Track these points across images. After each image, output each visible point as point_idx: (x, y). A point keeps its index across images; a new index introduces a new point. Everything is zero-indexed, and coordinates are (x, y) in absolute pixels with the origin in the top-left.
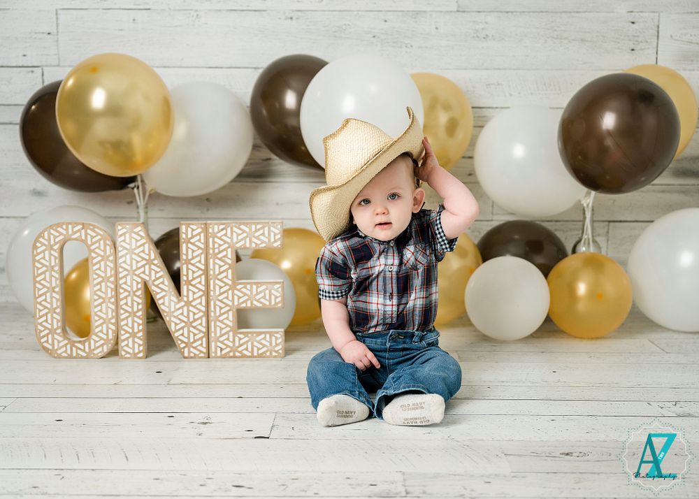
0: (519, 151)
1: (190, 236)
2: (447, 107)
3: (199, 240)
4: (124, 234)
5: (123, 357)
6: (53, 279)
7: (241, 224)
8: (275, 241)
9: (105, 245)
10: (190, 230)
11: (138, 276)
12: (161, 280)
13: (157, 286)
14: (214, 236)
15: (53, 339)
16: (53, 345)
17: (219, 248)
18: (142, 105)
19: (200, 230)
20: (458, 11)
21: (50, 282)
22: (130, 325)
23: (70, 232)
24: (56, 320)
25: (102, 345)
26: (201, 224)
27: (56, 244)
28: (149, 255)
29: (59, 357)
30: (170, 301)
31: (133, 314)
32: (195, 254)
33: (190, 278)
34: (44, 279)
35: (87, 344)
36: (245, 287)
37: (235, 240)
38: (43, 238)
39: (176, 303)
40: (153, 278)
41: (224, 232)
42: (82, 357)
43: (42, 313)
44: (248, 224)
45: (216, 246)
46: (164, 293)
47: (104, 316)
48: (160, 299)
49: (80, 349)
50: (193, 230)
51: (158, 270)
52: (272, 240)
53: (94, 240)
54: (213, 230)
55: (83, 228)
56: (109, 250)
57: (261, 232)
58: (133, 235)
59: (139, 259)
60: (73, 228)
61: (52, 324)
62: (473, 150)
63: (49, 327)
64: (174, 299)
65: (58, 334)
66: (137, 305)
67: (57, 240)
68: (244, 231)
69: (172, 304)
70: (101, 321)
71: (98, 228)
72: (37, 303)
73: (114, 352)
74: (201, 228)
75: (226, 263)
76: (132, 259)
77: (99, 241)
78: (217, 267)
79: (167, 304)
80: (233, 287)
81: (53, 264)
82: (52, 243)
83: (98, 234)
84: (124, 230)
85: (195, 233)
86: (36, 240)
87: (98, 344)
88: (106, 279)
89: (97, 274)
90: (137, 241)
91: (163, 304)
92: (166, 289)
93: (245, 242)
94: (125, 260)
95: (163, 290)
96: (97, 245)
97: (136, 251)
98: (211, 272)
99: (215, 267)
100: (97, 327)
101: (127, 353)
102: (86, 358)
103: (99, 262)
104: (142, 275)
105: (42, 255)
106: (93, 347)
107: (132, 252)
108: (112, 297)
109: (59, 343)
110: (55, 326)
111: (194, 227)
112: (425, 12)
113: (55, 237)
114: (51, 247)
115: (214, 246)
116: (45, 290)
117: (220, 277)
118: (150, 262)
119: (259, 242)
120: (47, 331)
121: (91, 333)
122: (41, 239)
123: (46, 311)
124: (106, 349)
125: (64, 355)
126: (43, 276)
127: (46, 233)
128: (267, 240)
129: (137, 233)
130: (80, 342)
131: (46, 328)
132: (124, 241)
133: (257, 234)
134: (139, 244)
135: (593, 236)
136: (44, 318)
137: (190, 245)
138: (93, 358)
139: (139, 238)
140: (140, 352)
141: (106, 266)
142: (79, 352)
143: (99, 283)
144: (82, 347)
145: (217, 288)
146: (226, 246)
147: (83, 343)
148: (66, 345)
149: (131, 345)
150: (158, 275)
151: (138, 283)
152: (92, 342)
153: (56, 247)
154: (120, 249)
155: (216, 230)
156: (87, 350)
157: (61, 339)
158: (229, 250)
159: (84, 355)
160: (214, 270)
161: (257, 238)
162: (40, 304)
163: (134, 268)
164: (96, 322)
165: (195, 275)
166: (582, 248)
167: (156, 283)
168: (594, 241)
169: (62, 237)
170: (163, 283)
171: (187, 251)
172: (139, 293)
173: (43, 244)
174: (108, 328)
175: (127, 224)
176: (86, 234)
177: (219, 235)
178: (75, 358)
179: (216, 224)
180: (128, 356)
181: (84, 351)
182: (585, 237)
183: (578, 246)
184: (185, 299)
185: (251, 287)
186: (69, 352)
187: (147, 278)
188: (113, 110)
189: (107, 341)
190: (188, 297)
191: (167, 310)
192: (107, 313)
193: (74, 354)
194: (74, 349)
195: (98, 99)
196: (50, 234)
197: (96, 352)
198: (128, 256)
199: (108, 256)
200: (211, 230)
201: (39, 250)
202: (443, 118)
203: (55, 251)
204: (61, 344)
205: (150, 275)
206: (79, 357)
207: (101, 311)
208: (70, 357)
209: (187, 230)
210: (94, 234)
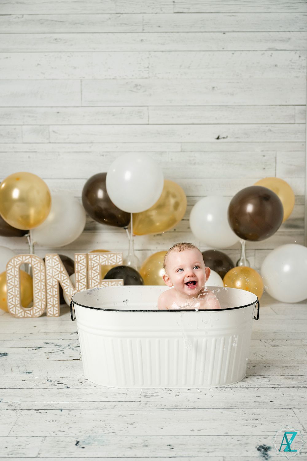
0: (210, 218)
1: (79, 260)
2: (174, 196)
3: (84, 262)
4: (49, 260)
5: (49, 316)
6: (16, 282)
7: (104, 254)
8: (119, 262)
9: (40, 265)
10: (79, 257)
11: (56, 279)
12: (66, 280)
13: (64, 283)
14: (91, 260)
15: (16, 309)
16: (15, 312)
17: (93, 265)
18: (37, 196)
19: (84, 257)
20: (181, 151)
21: (14, 283)
22: (52, 301)
23: (24, 259)
24: (17, 301)
25: (39, 311)
26: (84, 254)
27: (17, 265)
28: (61, 269)
29: (19, 318)
30: (70, 290)
31: (53, 296)
32: (82, 268)
33: (79, 279)
34: (12, 282)
35: (32, 311)
36: (106, 283)
37: (101, 262)
38: (11, 262)
39: (73, 291)
40: (62, 279)
41: (96, 258)
42: (29, 317)
43: (10, 297)
44: (107, 254)
45: (92, 264)
46: (67, 287)
47: (40, 298)
48: (66, 289)
49: (28, 313)
50: (81, 257)
51: (65, 276)
52: (118, 261)
53: (35, 263)
54: (91, 257)
55: (30, 257)
56: (42, 267)
57: (113, 257)
58: (53, 260)
59: (56, 271)
60: (25, 257)
61: (15, 302)
62: (189, 216)
63: (14, 304)
64: (72, 289)
65: (18, 307)
66: (56, 292)
67: (18, 263)
68: (105, 258)
69: (71, 291)
70: (39, 300)
71: (37, 257)
72: (8, 293)
73: (44, 314)
74: (84, 256)
75: (97, 272)
76: (52, 271)
77: (37, 263)
78: (93, 274)
79: (69, 291)
80: (100, 283)
81: (16, 274)
82: (15, 264)
83: (37, 260)
84: (49, 258)
85: (81, 259)
86: (8, 264)
87: (37, 311)
88: (41, 281)
89: (37, 279)
90: (55, 263)
91: (67, 291)
92: (68, 284)
93: (106, 262)
94: (49, 272)
95: (67, 285)
96: (37, 265)
97: (55, 267)
98: (90, 276)
99: (92, 274)
100: (36, 303)
101: (50, 314)
102: (32, 317)
103: (37, 273)
104: (58, 278)
105: (10, 271)
106: (34, 312)
107: (52, 267)
108: (44, 289)
109: (18, 311)
110: (17, 303)
111: (81, 256)
112: (166, 152)
113: (17, 262)
114: (15, 267)
115: (91, 264)
116: (12, 286)
117: (94, 278)
118: (61, 272)
119: (112, 262)
120: (13, 306)
121: (34, 306)
122: (10, 263)
123: (12, 296)
124: (41, 313)
125: (21, 316)
126: (11, 280)
127: (13, 261)
128: (115, 261)
129: (55, 259)
130: (28, 310)
131: (12, 304)
132: (49, 263)
133: (111, 259)
134: (56, 264)
135: (246, 257)
136: (12, 300)
137: (79, 264)
138: (35, 317)
139: (56, 261)
140: (56, 314)
141: (41, 275)
142: (28, 315)
143: (38, 283)
144: (29, 312)
145: (93, 284)
146: (97, 264)
147: (30, 311)
148: (22, 312)
149: (52, 310)
150: (65, 278)
151: (55, 282)
152: (34, 310)
153: (17, 266)
154: (47, 266)
155: (92, 257)
156: (32, 314)
157: (19, 309)
158: (98, 266)
159: (30, 316)
160: (91, 275)
161: (111, 260)
162: (10, 293)
163: (54, 275)
164: (36, 300)
165: (82, 278)
166: (241, 264)
167: (64, 282)
168: (247, 260)
169: (20, 262)
170: (67, 282)
171: (78, 267)
172: (56, 286)
173: (11, 265)
174: (42, 303)
175: (51, 255)
176: (32, 260)
177: (94, 259)
178: (26, 318)
179: (92, 254)
180: (51, 315)
181: (30, 314)
182: (242, 258)
183: (239, 262)
184: (77, 289)
185: (109, 283)
186: (23, 315)
187: (59, 280)
188: (22, 199)
189: (41, 309)
190: (78, 288)
191: (69, 294)
192: (41, 296)
193: (26, 316)
194: (26, 314)
195: (15, 194)
196: (14, 260)
197: (36, 315)
198: (51, 270)
199: (42, 270)
200: (90, 257)
201: (9, 268)
202: (172, 201)
203: (17, 268)
204: (19, 312)
205: (61, 278)
206: (27, 317)
207: (38, 295)
208: (24, 317)
209: (78, 257)
210: (35, 260)
